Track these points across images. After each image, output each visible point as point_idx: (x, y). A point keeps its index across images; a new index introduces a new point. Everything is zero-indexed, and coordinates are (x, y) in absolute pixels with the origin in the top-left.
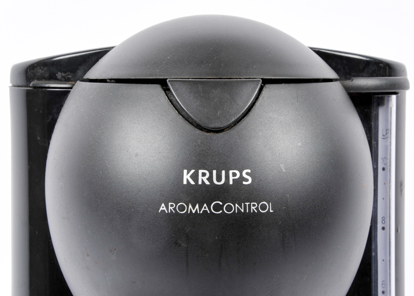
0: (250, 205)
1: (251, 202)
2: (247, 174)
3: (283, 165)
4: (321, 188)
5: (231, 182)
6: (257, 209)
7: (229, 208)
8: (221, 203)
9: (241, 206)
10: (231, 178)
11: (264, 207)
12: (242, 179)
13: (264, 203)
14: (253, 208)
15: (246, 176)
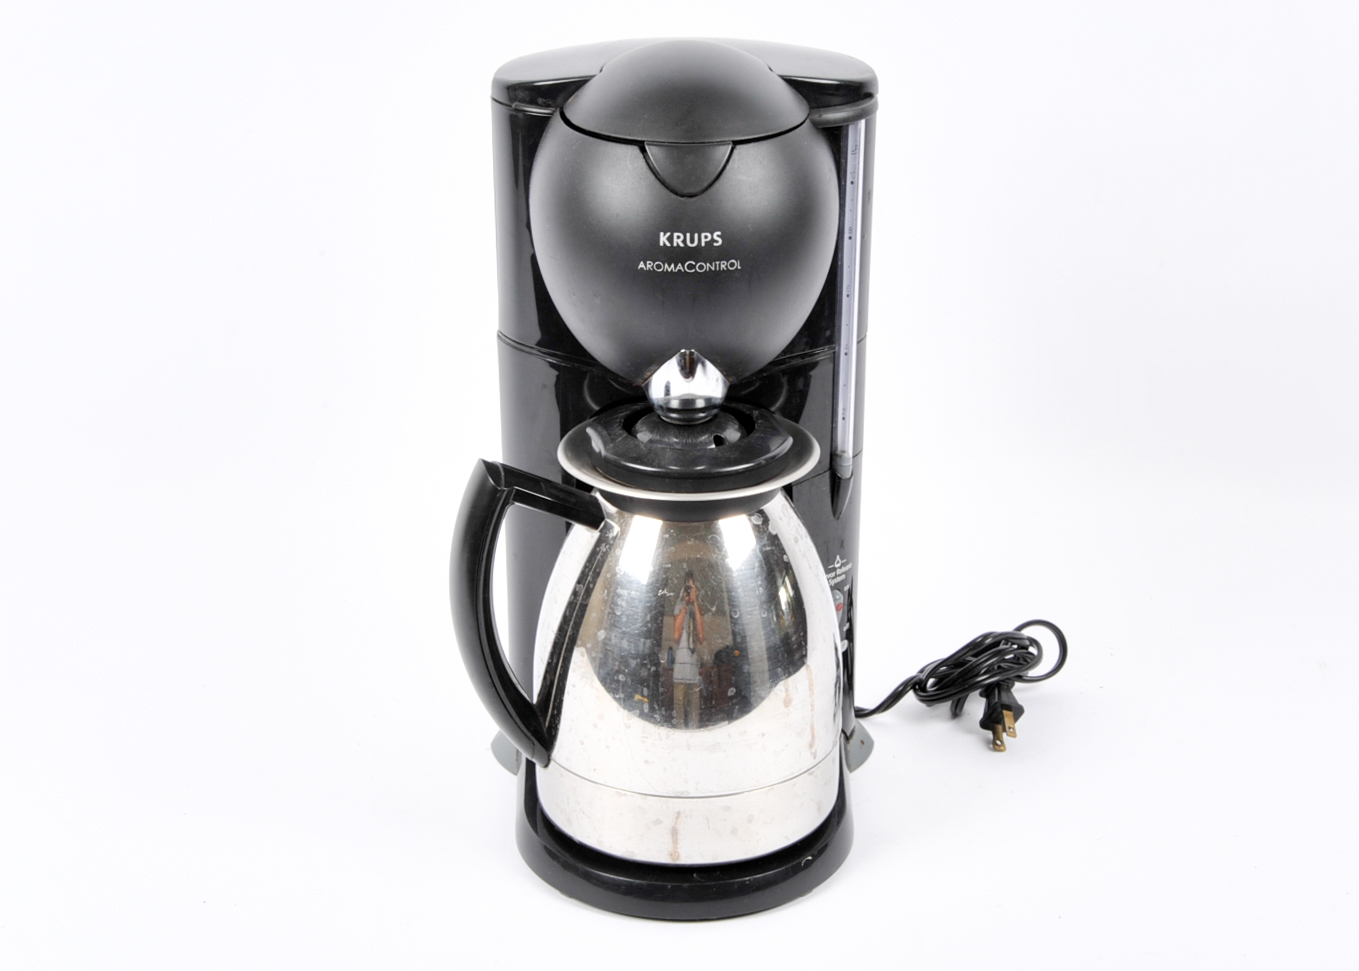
0: (720, 264)
1: (720, 261)
2: (718, 236)
5: (703, 244)
6: (726, 267)
7: (701, 267)
8: (694, 263)
9: (712, 265)
10: (703, 241)
11: (732, 265)
12: (713, 240)
13: (733, 261)
14: (722, 266)
15: (716, 238)
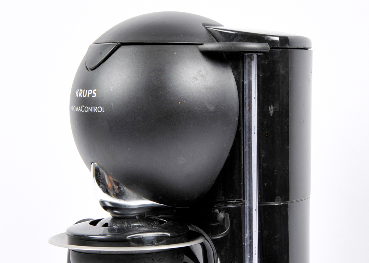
0: (94, 108)
1: (94, 106)
2: (95, 92)
3: (112, 88)
4: (134, 101)
5: (88, 96)
6: (97, 110)
7: (87, 109)
8: (84, 107)
9: (90, 108)
10: (89, 94)
11: (100, 109)
12: (93, 94)
13: (100, 107)
14: (95, 110)
15: (94, 93)
